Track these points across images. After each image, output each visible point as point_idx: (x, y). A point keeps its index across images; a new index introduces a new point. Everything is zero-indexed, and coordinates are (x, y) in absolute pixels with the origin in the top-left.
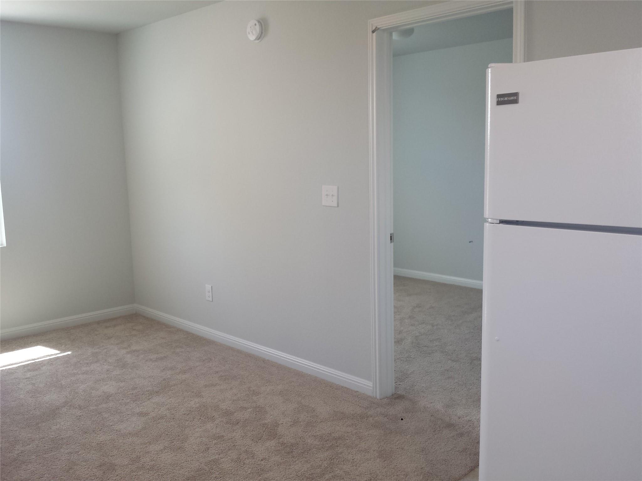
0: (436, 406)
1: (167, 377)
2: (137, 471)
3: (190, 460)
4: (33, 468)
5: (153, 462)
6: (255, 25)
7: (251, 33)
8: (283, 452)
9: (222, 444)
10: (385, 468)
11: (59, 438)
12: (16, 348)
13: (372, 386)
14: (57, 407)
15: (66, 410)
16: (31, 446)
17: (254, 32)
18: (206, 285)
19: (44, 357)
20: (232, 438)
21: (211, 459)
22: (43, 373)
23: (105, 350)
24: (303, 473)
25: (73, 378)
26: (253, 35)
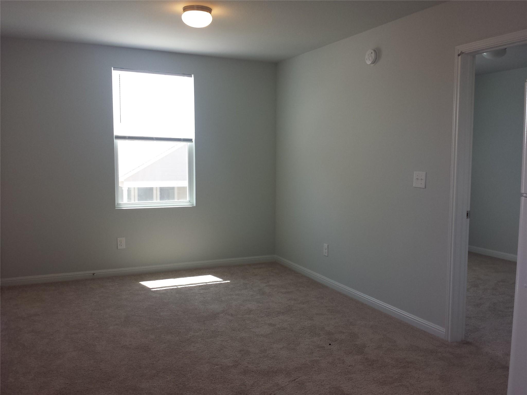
0: (496, 353)
1: (291, 305)
2: (264, 358)
3: (299, 357)
4: (199, 346)
5: (274, 355)
6: (372, 53)
7: (368, 59)
8: (366, 364)
9: (323, 352)
10: (443, 386)
11: (217, 331)
12: (195, 275)
13: (445, 331)
14: (217, 313)
15: (223, 315)
16: (199, 333)
17: (370, 58)
18: (324, 244)
19: (213, 282)
20: (330, 349)
21: (314, 359)
22: (211, 292)
23: (252, 282)
24: (378, 379)
25: (229, 297)
26: (370, 60)
